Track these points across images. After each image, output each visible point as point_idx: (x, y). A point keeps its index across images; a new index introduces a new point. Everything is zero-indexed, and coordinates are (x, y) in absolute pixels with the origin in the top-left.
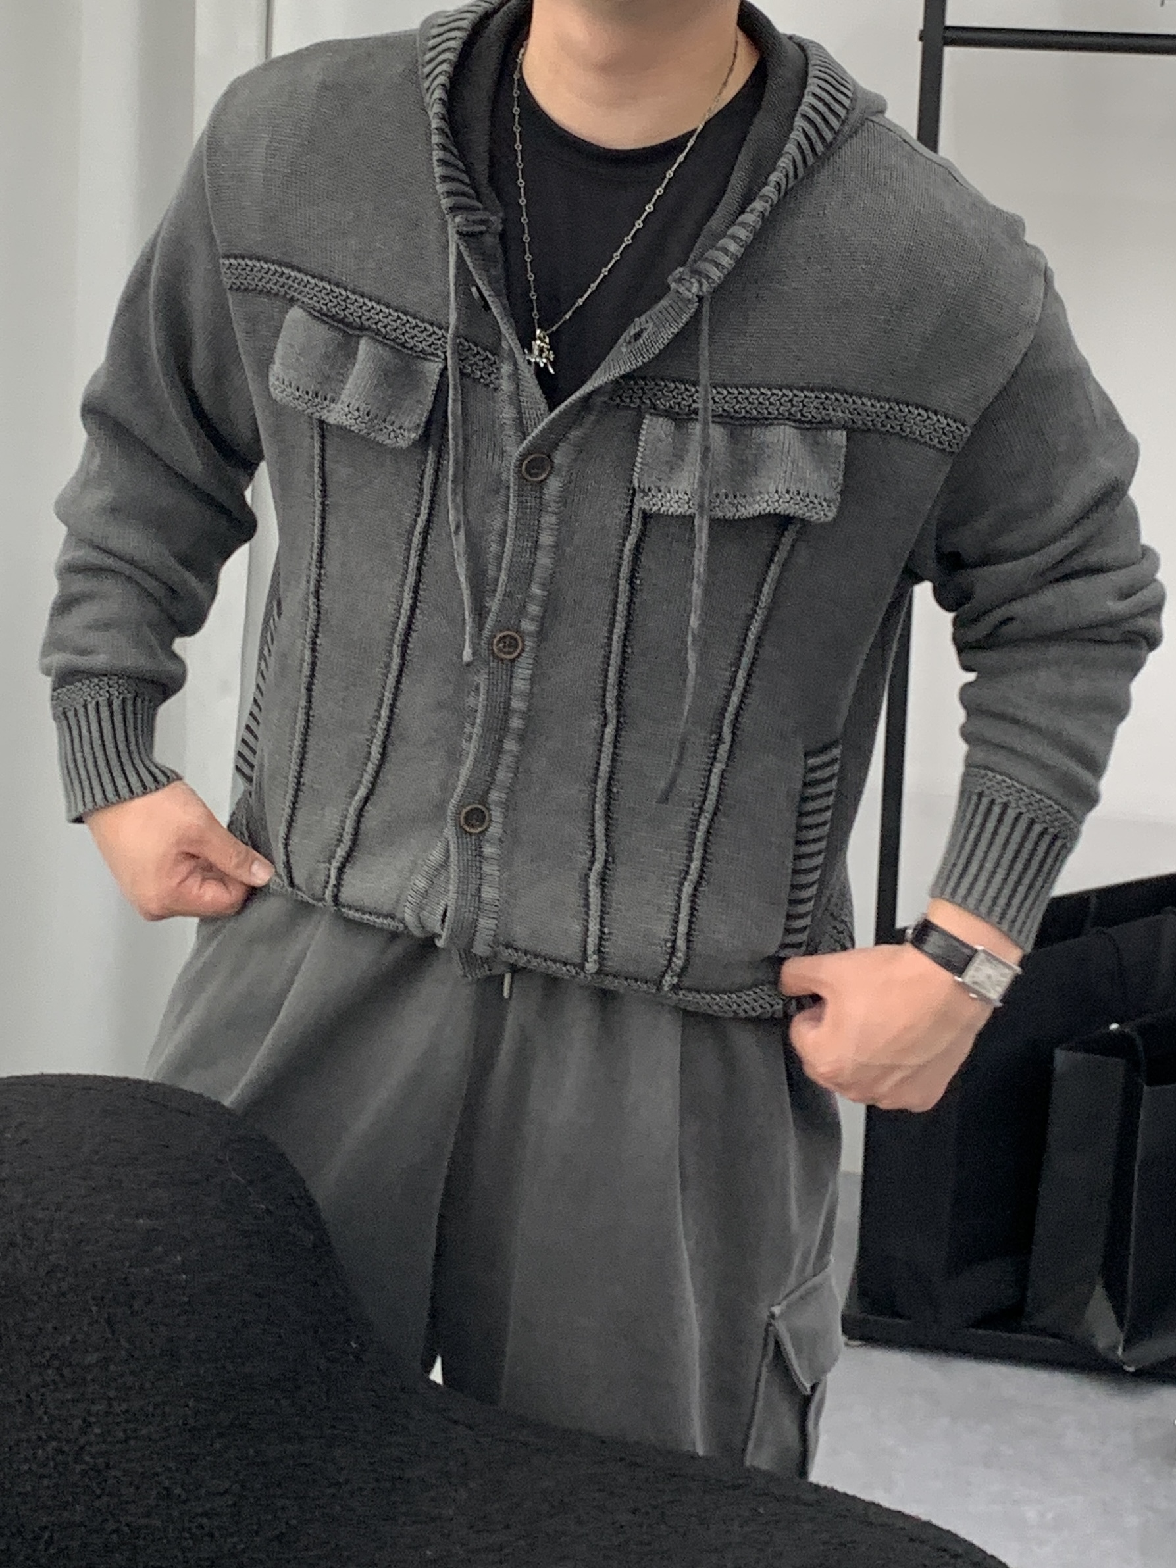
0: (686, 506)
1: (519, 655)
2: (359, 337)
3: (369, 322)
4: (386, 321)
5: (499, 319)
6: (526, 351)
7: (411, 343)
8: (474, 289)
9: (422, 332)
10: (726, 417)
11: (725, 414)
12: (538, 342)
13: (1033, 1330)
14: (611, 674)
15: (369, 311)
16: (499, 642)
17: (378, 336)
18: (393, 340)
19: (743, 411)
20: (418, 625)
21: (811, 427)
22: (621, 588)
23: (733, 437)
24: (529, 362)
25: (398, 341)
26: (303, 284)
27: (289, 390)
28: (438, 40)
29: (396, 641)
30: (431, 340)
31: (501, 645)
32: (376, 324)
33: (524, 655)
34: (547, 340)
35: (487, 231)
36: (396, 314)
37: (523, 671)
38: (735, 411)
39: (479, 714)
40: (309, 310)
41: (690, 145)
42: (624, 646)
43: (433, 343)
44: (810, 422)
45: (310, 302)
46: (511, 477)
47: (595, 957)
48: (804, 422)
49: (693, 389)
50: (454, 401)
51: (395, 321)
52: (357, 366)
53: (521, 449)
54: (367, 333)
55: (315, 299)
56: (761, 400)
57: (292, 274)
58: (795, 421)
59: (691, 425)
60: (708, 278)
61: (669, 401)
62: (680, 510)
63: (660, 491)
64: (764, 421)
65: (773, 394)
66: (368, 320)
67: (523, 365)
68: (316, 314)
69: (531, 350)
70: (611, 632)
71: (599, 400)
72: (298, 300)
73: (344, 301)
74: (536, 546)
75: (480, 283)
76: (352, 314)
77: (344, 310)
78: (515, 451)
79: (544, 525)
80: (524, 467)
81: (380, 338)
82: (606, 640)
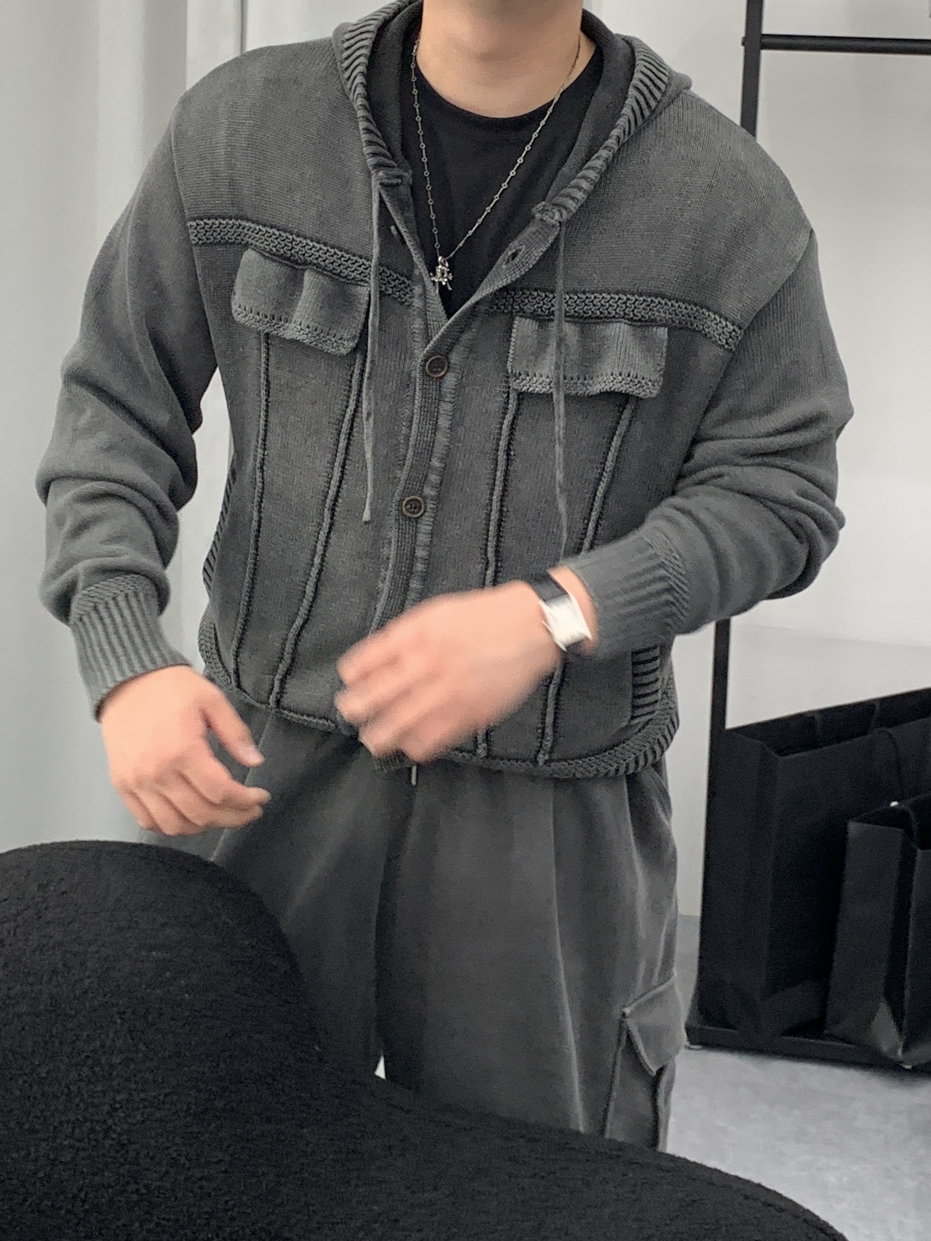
0: (548, 387)
1: (422, 515)
2: (304, 270)
3: (311, 258)
4: (324, 256)
5: (412, 250)
6: (431, 274)
7: (346, 272)
8: (393, 228)
9: (353, 264)
10: (577, 317)
11: (576, 314)
12: (440, 267)
13: (832, 1037)
14: (491, 528)
15: (311, 249)
16: (406, 505)
17: (320, 269)
18: (331, 271)
19: (590, 312)
20: (343, 493)
21: (641, 324)
22: (499, 458)
23: (583, 333)
24: (434, 282)
25: (334, 271)
26: (256, 232)
27: (251, 315)
28: (352, 41)
29: (327, 505)
30: (361, 269)
31: (409, 506)
32: (317, 259)
33: (427, 514)
34: (447, 265)
35: (402, 184)
36: (332, 251)
37: (425, 527)
38: (584, 312)
39: (391, 561)
40: (261, 252)
41: (549, 113)
42: (502, 506)
43: (362, 272)
44: (640, 320)
45: (261, 245)
46: (417, 374)
47: (485, 745)
48: (635, 321)
49: (551, 296)
50: (374, 315)
51: (332, 256)
52: (304, 293)
53: (425, 352)
54: (310, 266)
55: (265, 243)
56: (602, 302)
57: (247, 225)
58: (628, 319)
59: (551, 324)
60: (566, 208)
61: (533, 306)
62: (544, 390)
63: (528, 375)
64: (607, 319)
65: (612, 298)
66: (310, 256)
67: (429, 286)
68: (267, 255)
69: (435, 274)
70: (492, 494)
71: (483, 308)
72: (252, 244)
73: (291, 242)
74: (436, 428)
75: (398, 222)
76: (297, 253)
77: (290, 250)
78: (420, 353)
79: (442, 412)
80: (427, 367)
81: (320, 270)
82: (488, 501)
